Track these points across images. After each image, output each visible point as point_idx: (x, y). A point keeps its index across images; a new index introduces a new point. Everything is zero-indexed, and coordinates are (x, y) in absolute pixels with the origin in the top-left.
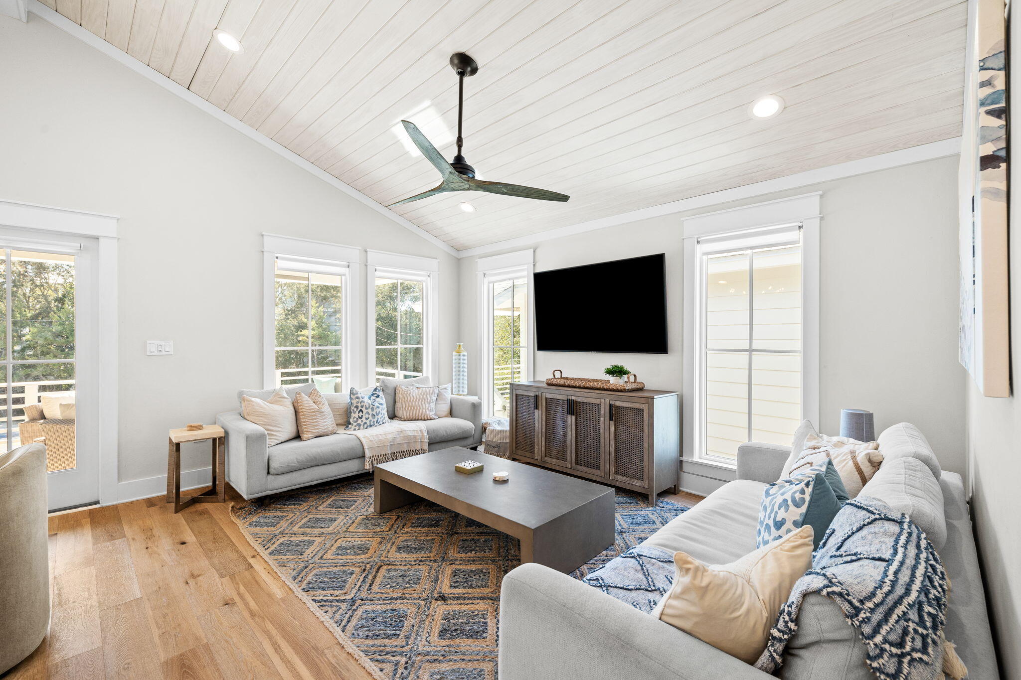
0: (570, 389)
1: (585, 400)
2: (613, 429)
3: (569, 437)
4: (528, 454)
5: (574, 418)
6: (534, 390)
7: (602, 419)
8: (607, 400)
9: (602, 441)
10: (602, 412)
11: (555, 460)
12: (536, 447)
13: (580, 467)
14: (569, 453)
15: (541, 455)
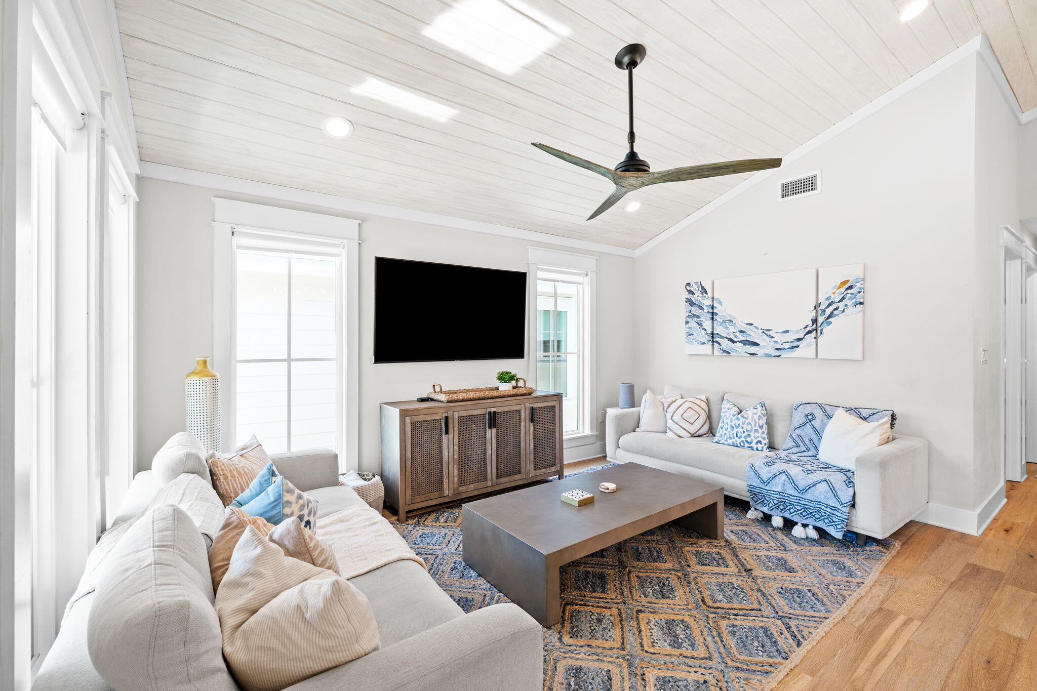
0: (489, 401)
1: (506, 409)
2: (532, 430)
3: (489, 452)
4: (436, 494)
5: (494, 430)
6: (443, 411)
7: (523, 424)
8: (526, 404)
9: (523, 444)
10: (523, 417)
11: (472, 486)
12: (445, 481)
13: (502, 480)
14: (489, 471)
15: (453, 487)
